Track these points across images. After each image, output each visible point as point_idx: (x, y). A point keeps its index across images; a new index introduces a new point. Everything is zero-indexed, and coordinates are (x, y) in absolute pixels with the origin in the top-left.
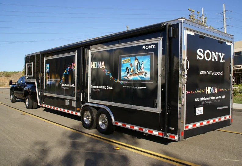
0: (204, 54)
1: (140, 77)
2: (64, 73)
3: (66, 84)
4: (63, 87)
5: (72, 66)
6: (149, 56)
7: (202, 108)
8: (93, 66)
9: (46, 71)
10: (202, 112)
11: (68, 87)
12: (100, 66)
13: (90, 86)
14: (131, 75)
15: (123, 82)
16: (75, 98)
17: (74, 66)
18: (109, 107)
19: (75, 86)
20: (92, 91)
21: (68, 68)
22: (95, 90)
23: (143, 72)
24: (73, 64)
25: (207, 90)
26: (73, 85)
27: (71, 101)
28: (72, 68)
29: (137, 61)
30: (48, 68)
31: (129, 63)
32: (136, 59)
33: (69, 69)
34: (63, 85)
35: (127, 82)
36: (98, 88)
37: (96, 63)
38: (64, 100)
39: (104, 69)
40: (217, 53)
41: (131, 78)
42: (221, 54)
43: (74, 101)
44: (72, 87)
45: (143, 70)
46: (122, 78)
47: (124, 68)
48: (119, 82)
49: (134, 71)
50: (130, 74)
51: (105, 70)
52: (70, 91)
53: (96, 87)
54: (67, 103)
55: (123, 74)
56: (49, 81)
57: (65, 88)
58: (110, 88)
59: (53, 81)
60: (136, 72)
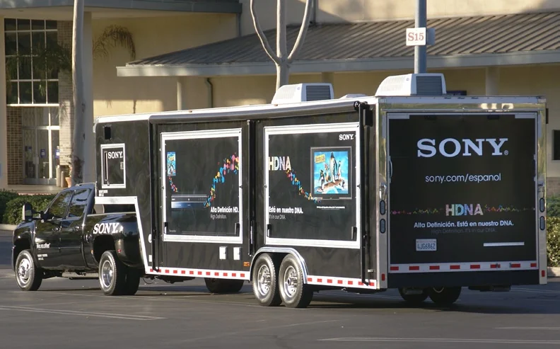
0: (437, 147)
1: (338, 189)
2: (216, 180)
3: (221, 207)
4: (214, 214)
5: (232, 163)
6: (347, 152)
7: (435, 240)
8: (271, 166)
9: (169, 173)
10: (435, 247)
11: (225, 214)
12: (284, 166)
13: (268, 209)
14: (327, 185)
15: (316, 199)
16: (239, 240)
17: (236, 164)
18: (299, 249)
19: (239, 210)
20: (271, 220)
21: (223, 167)
22: (277, 217)
23: (340, 180)
24: (233, 157)
25: (448, 210)
26: (235, 210)
28: (233, 168)
29: (333, 159)
30: (174, 163)
31: (324, 163)
32: (332, 157)
33: (227, 169)
34: (213, 210)
35: (322, 198)
36: (281, 213)
37: (276, 158)
38: (216, 247)
39: (289, 173)
40: (480, 141)
41: (326, 191)
42: (495, 140)
43: (238, 245)
44: (233, 214)
45: (340, 177)
46: (315, 191)
47: (317, 172)
48: (312, 198)
49: (329, 178)
50: (326, 183)
51: (291, 175)
52: (226, 226)
53: (279, 210)
55: (317, 183)
56: (177, 200)
57: (219, 217)
58: (299, 211)
59: (186, 199)
60: (333, 179)
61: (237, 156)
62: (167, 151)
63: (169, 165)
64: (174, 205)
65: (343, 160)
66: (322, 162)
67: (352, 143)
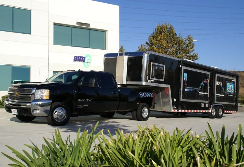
2: (201, 84)
3: (202, 92)
4: (200, 94)
8: (217, 84)
9: (184, 79)
12: (220, 84)
13: (216, 94)
14: (229, 90)
16: (208, 102)
17: (208, 81)
18: (223, 104)
20: (216, 97)
21: (204, 81)
24: (207, 79)
26: (207, 93)
27: (205, 104)
28: (207, 82)
30: (187, 77)
34: (200, 93)
36: (219, 96)
37: (218, 82)
38: (200, 103)
41: (229, 92)
43: (207, 103)
44: (206, 94)
47: (227, 87)
48: (226, 93)
51: (222, 87)
52: (204, 98)
54: (203, 105)
55: (227, 90)
56: (187, 88)
57: (202, 95)
58: (223, 95)
59: (191, 89)
60: (231, 89)
61: (208, 79)
62: (184, 72)
63: (185, 77)
64: (186, 90)
65: (233, 86)
66: (229, 85)
67: (235, 82)
